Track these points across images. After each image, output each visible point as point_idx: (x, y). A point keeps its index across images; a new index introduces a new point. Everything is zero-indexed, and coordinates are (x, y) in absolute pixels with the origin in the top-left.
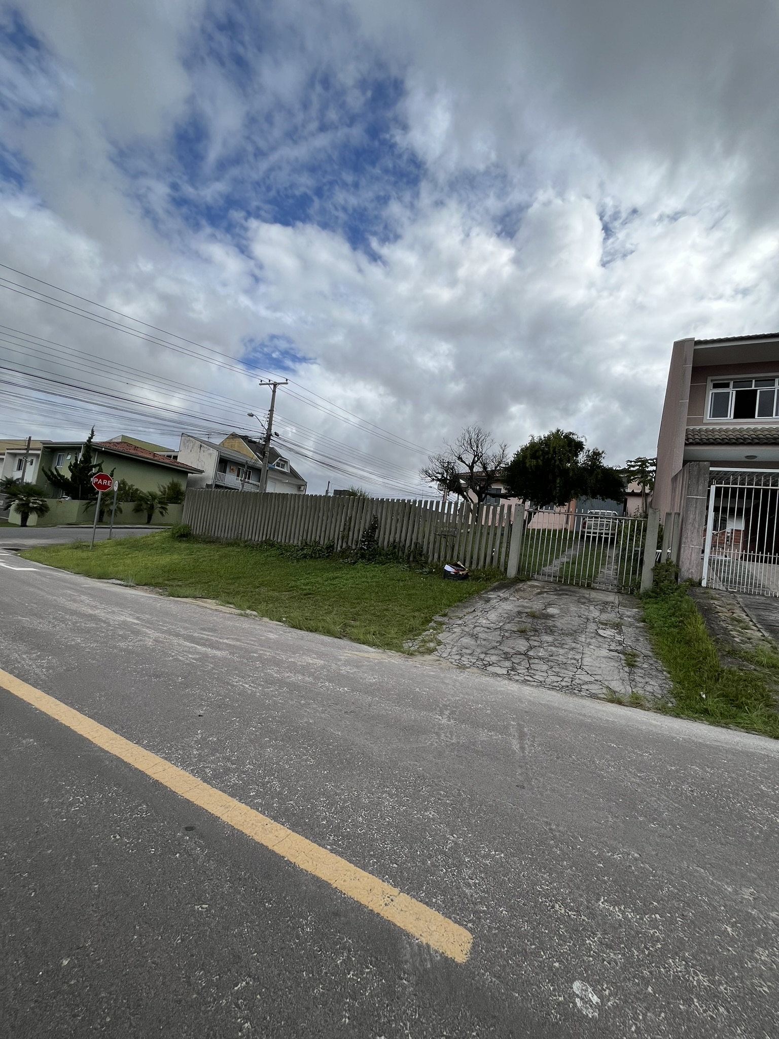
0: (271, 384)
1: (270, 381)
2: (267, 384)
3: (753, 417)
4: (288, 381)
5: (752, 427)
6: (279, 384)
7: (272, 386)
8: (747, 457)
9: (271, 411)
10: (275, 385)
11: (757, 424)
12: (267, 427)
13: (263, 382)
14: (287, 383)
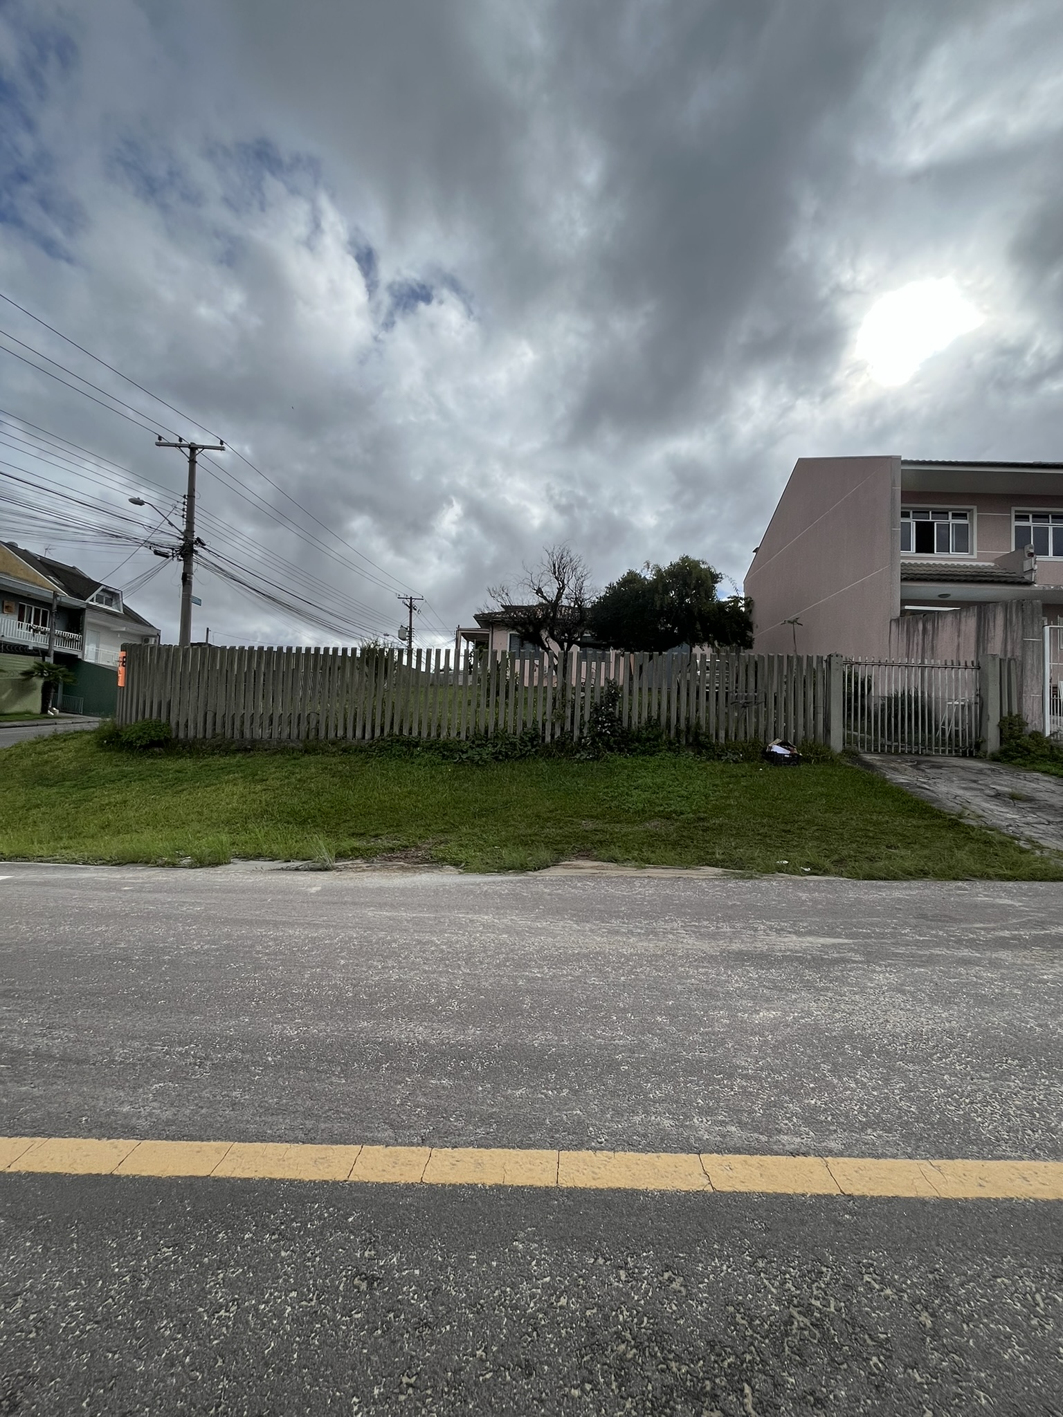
0: (184, 446)
1: (181, 440)
2: (176, 445)
3: (932, 552)
4: (224, 445)
5: (931, 562)
6: (204, 447)
7: (187, 451)
8: (940, 596)
9: (191, 496)
10: (193, 448)
11: (937, 559)
12: (183, 528)
13: (163, 441)
14: (222, 449)
